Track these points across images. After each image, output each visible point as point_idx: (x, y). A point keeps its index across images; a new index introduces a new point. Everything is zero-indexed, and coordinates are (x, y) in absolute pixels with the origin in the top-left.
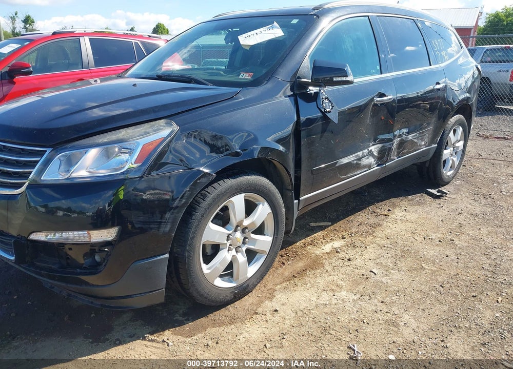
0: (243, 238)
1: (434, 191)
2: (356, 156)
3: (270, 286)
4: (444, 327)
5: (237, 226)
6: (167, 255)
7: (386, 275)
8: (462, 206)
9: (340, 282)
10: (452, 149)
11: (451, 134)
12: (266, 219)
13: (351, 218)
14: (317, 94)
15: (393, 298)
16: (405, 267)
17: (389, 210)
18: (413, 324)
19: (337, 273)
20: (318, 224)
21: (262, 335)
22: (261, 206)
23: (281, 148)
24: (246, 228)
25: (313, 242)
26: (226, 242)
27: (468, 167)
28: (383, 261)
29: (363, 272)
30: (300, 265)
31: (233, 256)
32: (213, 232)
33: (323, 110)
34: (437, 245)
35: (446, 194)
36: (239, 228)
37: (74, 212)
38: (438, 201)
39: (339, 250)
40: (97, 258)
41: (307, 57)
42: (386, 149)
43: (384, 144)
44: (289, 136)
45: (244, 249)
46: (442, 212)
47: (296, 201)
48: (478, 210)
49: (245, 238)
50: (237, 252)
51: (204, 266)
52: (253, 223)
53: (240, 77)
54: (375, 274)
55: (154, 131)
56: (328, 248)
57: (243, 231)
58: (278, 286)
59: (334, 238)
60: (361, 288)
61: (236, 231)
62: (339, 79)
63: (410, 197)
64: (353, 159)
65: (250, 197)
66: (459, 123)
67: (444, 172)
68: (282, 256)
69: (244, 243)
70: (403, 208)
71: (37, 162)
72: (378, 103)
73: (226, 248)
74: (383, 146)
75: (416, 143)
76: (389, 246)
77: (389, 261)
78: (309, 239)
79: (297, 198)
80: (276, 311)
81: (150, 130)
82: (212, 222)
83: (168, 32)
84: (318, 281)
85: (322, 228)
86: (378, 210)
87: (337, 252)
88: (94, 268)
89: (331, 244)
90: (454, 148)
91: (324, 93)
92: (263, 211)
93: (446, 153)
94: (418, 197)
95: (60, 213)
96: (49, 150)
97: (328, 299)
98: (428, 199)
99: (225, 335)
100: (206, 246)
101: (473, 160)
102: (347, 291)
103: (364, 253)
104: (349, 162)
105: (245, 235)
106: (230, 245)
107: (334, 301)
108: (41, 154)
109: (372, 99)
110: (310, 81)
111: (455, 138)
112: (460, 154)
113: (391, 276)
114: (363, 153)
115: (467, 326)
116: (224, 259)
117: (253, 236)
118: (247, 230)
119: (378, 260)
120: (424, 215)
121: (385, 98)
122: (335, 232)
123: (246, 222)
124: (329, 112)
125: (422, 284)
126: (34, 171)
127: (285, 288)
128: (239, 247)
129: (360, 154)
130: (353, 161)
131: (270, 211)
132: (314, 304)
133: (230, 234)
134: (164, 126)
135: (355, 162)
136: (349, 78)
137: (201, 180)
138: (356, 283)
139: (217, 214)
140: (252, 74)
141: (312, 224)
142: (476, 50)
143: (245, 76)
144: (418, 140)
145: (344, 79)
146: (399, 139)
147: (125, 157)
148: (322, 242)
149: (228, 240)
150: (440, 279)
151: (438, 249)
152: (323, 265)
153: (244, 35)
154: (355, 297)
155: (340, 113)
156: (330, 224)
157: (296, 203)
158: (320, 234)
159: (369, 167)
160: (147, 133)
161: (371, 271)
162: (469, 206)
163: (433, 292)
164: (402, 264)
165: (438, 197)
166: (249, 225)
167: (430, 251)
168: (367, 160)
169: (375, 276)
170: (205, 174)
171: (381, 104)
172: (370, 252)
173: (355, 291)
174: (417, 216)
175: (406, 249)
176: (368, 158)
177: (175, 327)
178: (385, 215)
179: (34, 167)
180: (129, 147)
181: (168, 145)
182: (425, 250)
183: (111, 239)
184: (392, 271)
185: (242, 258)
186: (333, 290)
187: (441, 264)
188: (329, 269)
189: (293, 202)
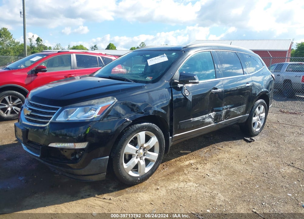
0: (143, 153)
1: (248, 139)
2: (202, 117)
3: (156, 178)
4: (237, 200)
5: (141, 147)
6: (108, 157)
7: (214, 177)
8: (261, 147)
9: (190, 179)
10: (258, 117)
11: (257, 109)
12: (155, 144)
13: (202, 149)
14: (182, 88)
15: (215, 187)
16: (224, 173)
17: (222, 147)
18: (223, 198)
19: (189, 174)
20: (184, 152)
21: (149, 198)
22: (153, 138)
23: (163, 111)
24: (145, 148)
25: (180, 160)
26: (135, 154)
27: (270, 128)
28: (214, 170)
29: (203, 175)
30: (172, 170)
31: (139, 161)
32: (129, 148)
33: (184, 95)
34: (243, 165)
35: (254, 140)
36: (142, 148)
37: (68, 136)
38: (249, 144)
39: (193, 164)
40: (77, 156)
41: (178, 70)
42: (218, 115)
43: (217, 112)
44: (168, 106)
45: (144, 158)
46: (249, 149)
47: (170, 137)
48: (269, 149)
49: (145, 153)
50: (140, 159)
51: (124, 164)
52: (149, 146)
53: (147, 79)
54: (209, 176)
55: (107, 101)
56: (187, 163)
57: (144, 149)
58: (160, 179)
59: (191, 159)
60: (200, 182)
61: (140, 149)
62: (192, 81)
63: (234, 141)
64: (200, 119)
65: (148, 133)
66: (262, 103)
67: (254, 129)
68: (163, 165)
69: (144, 155)
70: (230, 146)
71: (55, 113)
72: (213, 92)
73: (135, 157)
74: (217, 113)
75: (236, 112)
76: (218, 163)
77: (217, 170)
78: (178, 158)
79: (171, 136)
80: (158, 189)
81: (105, 101)
82: (129, 143)
83: (115, 48)
84: (180, 177)
85: (186, 154)
86: (217, 147)
87: (192, 165)
88: (75, 161)
89: (189, 161)
90: (259, 117)
91: (185, 87)
92: (154, 140)
93: (255, 119)
94: (239, 141)
95: (61, 137)
96: (60, 108)
97: (183, 185)
98: (244, 142)
99: (132, 197)
100: (126, 155)
101: (273, 124)
102: (193, 182)
103: (205, 166)
104: (198, 120)
105: (145, 152)
106: (137, 156)
107: (186, 186)
108: (57, 109)
109: (210, 91)
110: (178, 81)
111: (260, 111)
112: (263, 120)
113: (217, 177)
114: (206, 116)
115: (248, 200)
116: (134, 162)
117: (148, 152)
118: (145, 149)
119: (211, 170)
120: (240, 150)
121: (217, 90)
122: (192, 156)
123: (145, 145)
124: (187, 96)
125: (231, 182)
126: (53, 117)
127: (163, 179)
128: (142, 157)
129: (204, 116)
130: (201, 120)
131: (157, 141)
132: (176, 187)
133: (137, 150)
134: (111, 99)
135: (202, 120)
136: (196, 81)
137: (125, 123)
138: (198, 179)
139: (132, 140)
140: (152, 78)
141: (181, 152)
142: (283, 64)
143: (149, 79)
144: (237, 111)
145: (194, 81)
146: (226, 110)
147: (93, 112)
148: (185, 160)
149: (136, 153)
150: (241, 180)
151: (243, 166)
152: (183, 171)
153: (150, 59)
154: (197, 185)
155: (193, 97)
156: (190, 152)
157: (171, 138)
158: (185, 156)
159: (210, 123)
160: (103, 102)
161: (207, 175)
162: (265, 147)
163: (236, 185)
164: (223, 172)
165: (250, 142)
166: (147, 147)
167: (239, 167)
168: (208, 120)
169: (208, 177)
170: (127, 121)
171: (215, 93)
172: (208, 166)
173: (197, 183)
174: (236, 150)
175: (227, 165)
176: (209, 119)
177: (109, 193)
178: (220, 149)
179: (53, 115)
180: (95, 108)
181: (112, 107)
182: (236, 166)
183: (84, 147)
184: (217, 175)
185: (143, 163)
186: (186, 182)
187: (243, 173)
188: (186, 173)
189: (169, 138)
